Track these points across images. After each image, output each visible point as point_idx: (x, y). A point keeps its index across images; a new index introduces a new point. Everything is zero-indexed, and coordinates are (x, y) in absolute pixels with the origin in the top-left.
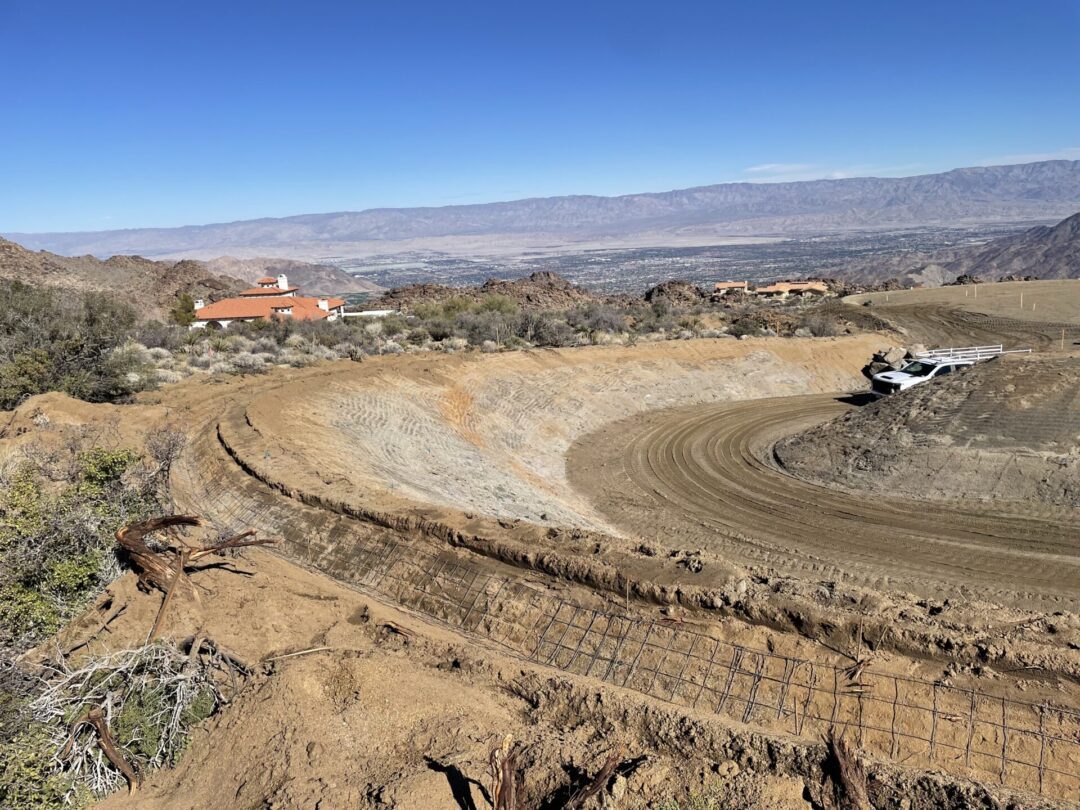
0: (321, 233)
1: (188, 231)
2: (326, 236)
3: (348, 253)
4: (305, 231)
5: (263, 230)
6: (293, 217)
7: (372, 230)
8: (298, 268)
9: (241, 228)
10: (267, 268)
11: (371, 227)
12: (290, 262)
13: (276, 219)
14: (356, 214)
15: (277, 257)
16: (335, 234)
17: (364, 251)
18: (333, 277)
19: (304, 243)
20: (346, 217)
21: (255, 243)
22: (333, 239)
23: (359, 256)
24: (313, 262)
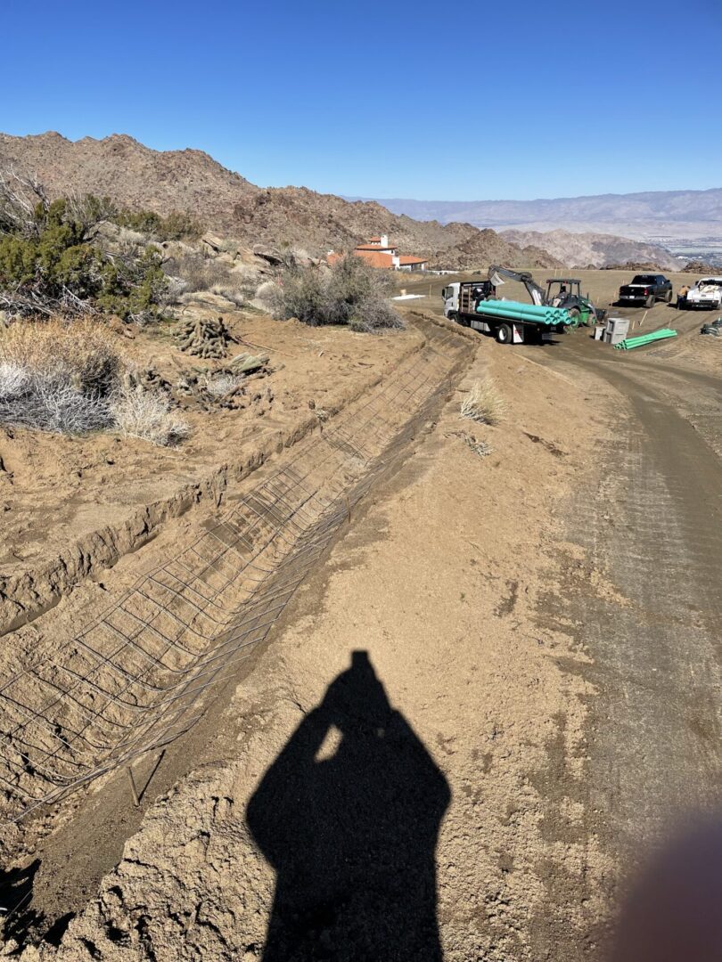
0: (658, 211)
1: (539, 205)
2: (662, 214)
3: (678, 232)
4: (643, 208)
5: (604, 205)
6: (635, 194)
7: (711, 210)
8: (623, 244)
9: (584, 203)
10: (594, 243)
11: (712, 207)
12: (616, 239)
13: (618, 196)
14: (698, 193)
15: (608, 233)
16: (671, 213)
17: (695, 232)
18: (653, 256)
19: (638, 220)
20: (688, 196)
21: (593, 218)
22: (668, 218)
23: (690, 237)
24: (640, 239)
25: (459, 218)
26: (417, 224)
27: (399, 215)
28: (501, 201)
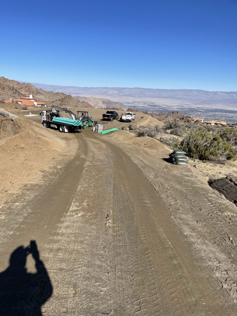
0: (120, 93)
1: (86, 89)
2: (121, 94)
3: (126, 100)
4: (116, 92)
5: (105, 90)
6: (113, 88)
7: (134, 94)
8: (111, 102)
9: (99, 89)
10: (103, 101)
11: (134, 93)
12: (109, 100)
13: (109, 88)
14: (130, 88)
15: (107, 99)
16: (124, 94)
17: (131, 100)
18: (120, 106)
19: (115, 95)
20: (128, 89)
21: (102, 94)
22: (123, 95)
23: (129, 101)
24: (116, 101)
25: (60, 91)
26: (46, 92)
27: (39, 89)
28: (74, 87)
